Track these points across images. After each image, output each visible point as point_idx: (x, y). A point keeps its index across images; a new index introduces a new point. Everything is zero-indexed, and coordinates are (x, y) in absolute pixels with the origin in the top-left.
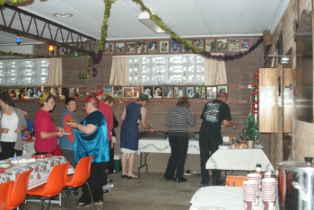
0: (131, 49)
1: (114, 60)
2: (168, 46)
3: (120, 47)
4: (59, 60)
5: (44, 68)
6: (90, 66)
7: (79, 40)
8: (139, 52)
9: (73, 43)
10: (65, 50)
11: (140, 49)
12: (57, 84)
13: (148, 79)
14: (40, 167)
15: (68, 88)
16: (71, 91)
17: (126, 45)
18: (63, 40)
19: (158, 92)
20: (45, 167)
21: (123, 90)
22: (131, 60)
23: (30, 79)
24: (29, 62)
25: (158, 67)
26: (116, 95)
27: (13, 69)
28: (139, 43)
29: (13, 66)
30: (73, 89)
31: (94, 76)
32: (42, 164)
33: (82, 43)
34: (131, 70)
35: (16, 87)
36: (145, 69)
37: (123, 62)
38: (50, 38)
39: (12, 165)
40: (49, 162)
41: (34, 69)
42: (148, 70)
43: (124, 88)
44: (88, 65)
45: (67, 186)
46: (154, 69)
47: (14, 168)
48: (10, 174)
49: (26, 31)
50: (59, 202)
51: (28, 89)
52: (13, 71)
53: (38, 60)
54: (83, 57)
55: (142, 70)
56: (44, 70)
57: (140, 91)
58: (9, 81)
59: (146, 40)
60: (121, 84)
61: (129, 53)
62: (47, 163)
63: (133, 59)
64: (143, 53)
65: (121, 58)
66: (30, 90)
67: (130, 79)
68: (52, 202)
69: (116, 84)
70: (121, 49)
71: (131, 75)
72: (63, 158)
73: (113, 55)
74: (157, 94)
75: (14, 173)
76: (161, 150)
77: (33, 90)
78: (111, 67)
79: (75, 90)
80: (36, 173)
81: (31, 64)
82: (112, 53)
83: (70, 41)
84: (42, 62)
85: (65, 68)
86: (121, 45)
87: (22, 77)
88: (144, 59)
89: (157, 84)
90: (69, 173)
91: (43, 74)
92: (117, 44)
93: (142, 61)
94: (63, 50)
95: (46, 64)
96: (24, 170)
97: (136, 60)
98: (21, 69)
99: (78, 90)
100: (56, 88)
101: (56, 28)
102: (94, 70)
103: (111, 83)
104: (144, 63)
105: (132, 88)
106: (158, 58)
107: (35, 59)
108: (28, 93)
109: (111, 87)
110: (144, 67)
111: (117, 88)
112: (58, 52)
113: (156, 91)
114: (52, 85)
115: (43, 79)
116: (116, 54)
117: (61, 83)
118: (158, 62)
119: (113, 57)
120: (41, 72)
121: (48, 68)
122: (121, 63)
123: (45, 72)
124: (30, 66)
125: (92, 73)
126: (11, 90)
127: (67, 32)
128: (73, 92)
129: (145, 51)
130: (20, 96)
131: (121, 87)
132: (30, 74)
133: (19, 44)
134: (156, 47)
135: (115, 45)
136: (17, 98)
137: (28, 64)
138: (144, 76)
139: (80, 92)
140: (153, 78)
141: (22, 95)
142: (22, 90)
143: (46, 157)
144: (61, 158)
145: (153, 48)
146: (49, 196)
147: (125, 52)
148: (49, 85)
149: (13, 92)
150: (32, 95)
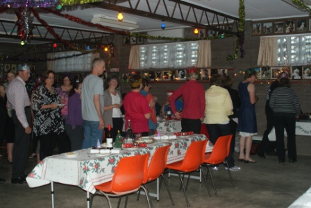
0: (279, 29)
1: (262, 41)
3: (268, 27)
4: (208, 43)
5: (194, 50)
6: (237, 48)
7: (226, 22)
8: (287, 31)
9: (219, 25)
10: (213, 32)
11: (289, 27)
12: (206, 66)
13: (297, 59)
14: (180, 144)
15: (217, 70)
16: (220, 72)
17: (274, 25)
18: (208, 23)
19: (308, 72)
20: (186, 144)
21: (271, 71)
22: (280, 40)
23: (180, 61)
24: (180, 45)
25: (307, 46)
26: (264, 76)
27: (166, 52)
28: (287, 22)
29: (166, 50)
30: (221, 70)
31: (242, 57)
32: (182, 141)
33: (228, 24)
34: (279, 50)
35: (168, 69)
36: (294, 49)
37: (270, 42)
38: (195, 21)
39: (154, 141)
40: (190, 139)
41: (184, 51)
42: (297, 49)
43: (272, 68)
44: (235, 46)
45: (205, 163)
46: (303, 49)
47: (156, 143)
48: (151, 148)
49: (170, 16)
50: (200, 178)
51: (179, 71)
52: (165, 54)
53: (188, 42)
54: (231, 38)
55: (291, 50)
56: (193, 52)
57: (288, 71)
58: (162, 63)
59: (294, 19)
60: (269, 64)
61: (278, 32)
62: (187, 140)
63: (282, 39)
64: (291, 32)
65: (269, 38)
66: (181, 71)
67: (279, 59)
68: (191, 177)
69: (264, 65)
70: (268, 29)
71: (280, 55)
72: (204, 136)
73: (261, 35)
74: (306, 74)
75: (155, 147)
76: (308, 133)
77: (183, 71)
78: (259, 48)
79: (224, 71)
80: (177, 149)
81: (182, 47)
82: (260, 33)
83: (216, 23)
84: (192, 44)
85: (214, 49)
86: (269, 25)
87: (174, 59)
88: (293, 38)
89: (306, 64)
90: (206, 151)
91: (193, 56)
92: (265, 25)
93: (291, 40)
94: (211, 33)
95: (195, 46)
96: (164, 145)
97: (285, 40)
98: (173, 52)
99: (226, 71)
100: (205, 70)
101: (201, 11)
102: (242, 51)
103: (259, 63)
104: (292, 42)
105: (281, 69)
106: (308, 37)
107: (185, 42)
108: (180, 75)
109: (259, 67)
110: (293, 47)
111: (266, 69)
112: (207, 35)
113: (306, 71)
114: (201, 66)
115: (193, 61)
116: (264, 34)
117: (210, 65)
118: (307, 42)
119: (261, 37)
120: (191, 54)
121: (198, 50)
122: (269, 43)
123: (195, 54)
124: (181, 49)
125: (240, 54)
126: (163, 72)
127: (213, 15)
128: (222, 73)
129: (294, 30)
130: (172, 77)
131: (269, 68)
132: (180, 57)
133: (163, 28)
134: (305, 26)
135: (262, 25)
136: (169, 79)
137: (179, 47)
138: (293, 57)
139: (228, 73)
140: (303, 58)
141: (174, 77)
142: (174, 71)
143: (188, 135)
144: (202, 137)
145: (302, 26)
146: (186, 171)
147: (272, 31)
148: (198, 66)
149: (165, 74)
150: (183, 76)
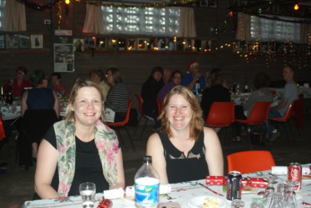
2: (278, 9)
16: (203, 43)
23: (151, 28)
30: (205, 41)
35: (145, 36)
66: (161, 40)
77: (164, 40)
79: (207, 42)
99: (210, 43)
108: (159, 44)
130: (149, 46)
136: (146, 49)
141: (152, 46)
142: (153, 40)
149: (141, 42)
150: (163, 46)
